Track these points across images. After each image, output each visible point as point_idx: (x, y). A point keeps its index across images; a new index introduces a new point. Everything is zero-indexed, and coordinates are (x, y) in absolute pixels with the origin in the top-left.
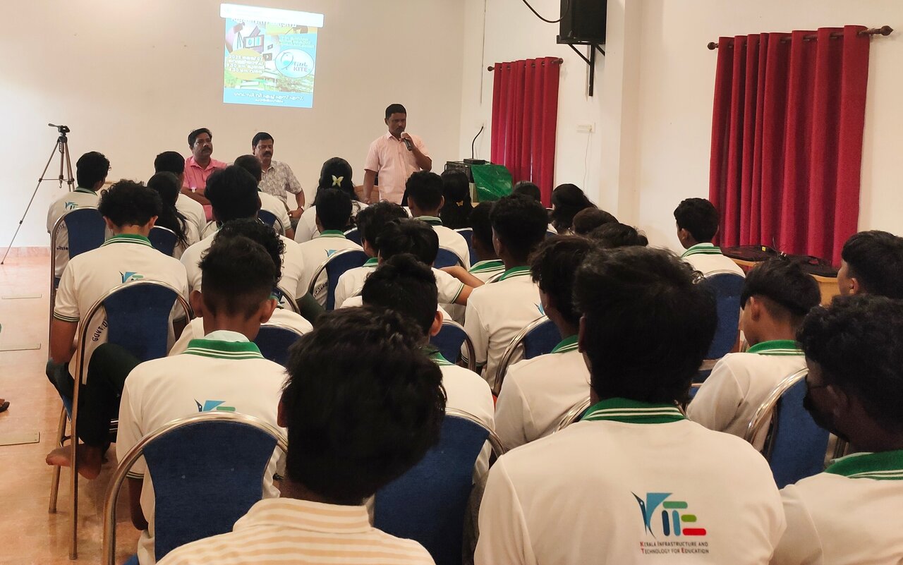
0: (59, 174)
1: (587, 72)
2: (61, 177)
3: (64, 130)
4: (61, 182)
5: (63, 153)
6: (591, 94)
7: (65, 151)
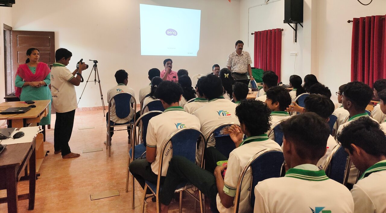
0: (95, 79)
1: (294, 33)
2: (95, 80)
3: (96, 62)
4: (95, 82)
5: (96, 71)
6: (296, 41)
7: (96, 70)
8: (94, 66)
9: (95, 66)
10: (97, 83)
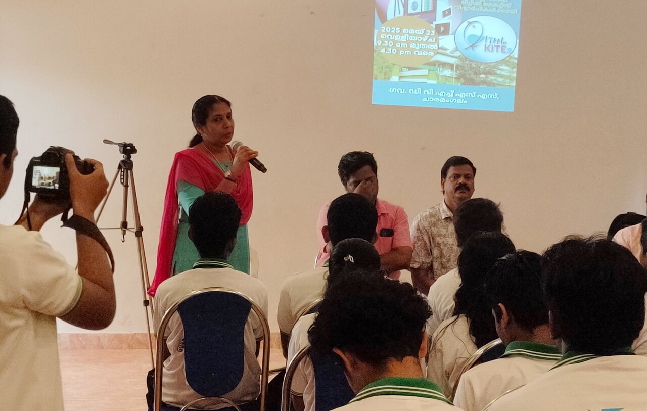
2: (124, 225)
3: (128, 149)
4: (124, 233)
5: (126, 186)
7: (130, 183)
8: (120, 167)
9: (126, 166)
10: (131, 235)
